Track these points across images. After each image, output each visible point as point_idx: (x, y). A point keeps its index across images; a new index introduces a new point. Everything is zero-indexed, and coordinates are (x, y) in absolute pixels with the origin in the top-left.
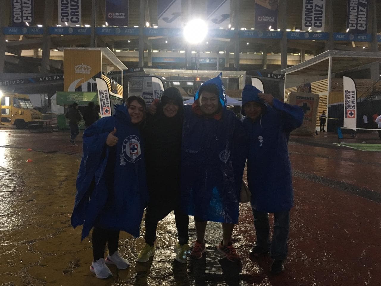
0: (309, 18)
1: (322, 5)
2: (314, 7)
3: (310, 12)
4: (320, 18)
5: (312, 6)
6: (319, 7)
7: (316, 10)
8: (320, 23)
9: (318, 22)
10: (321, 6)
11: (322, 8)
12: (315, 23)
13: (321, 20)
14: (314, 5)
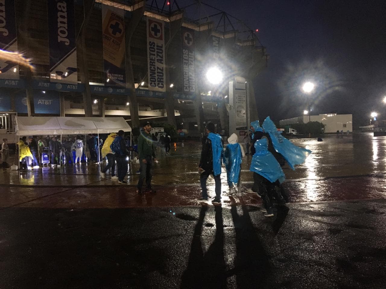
0: (153, 78)
3: (153, 73)
4: (161, 80)
5: (154, 68)
6: (160, 69)
7: (158, 72)
8: (162, 84)
9: (160, 83)
10: (162, 69)
12: (158, 84)
13: (163, 82)
14: (156, 67)
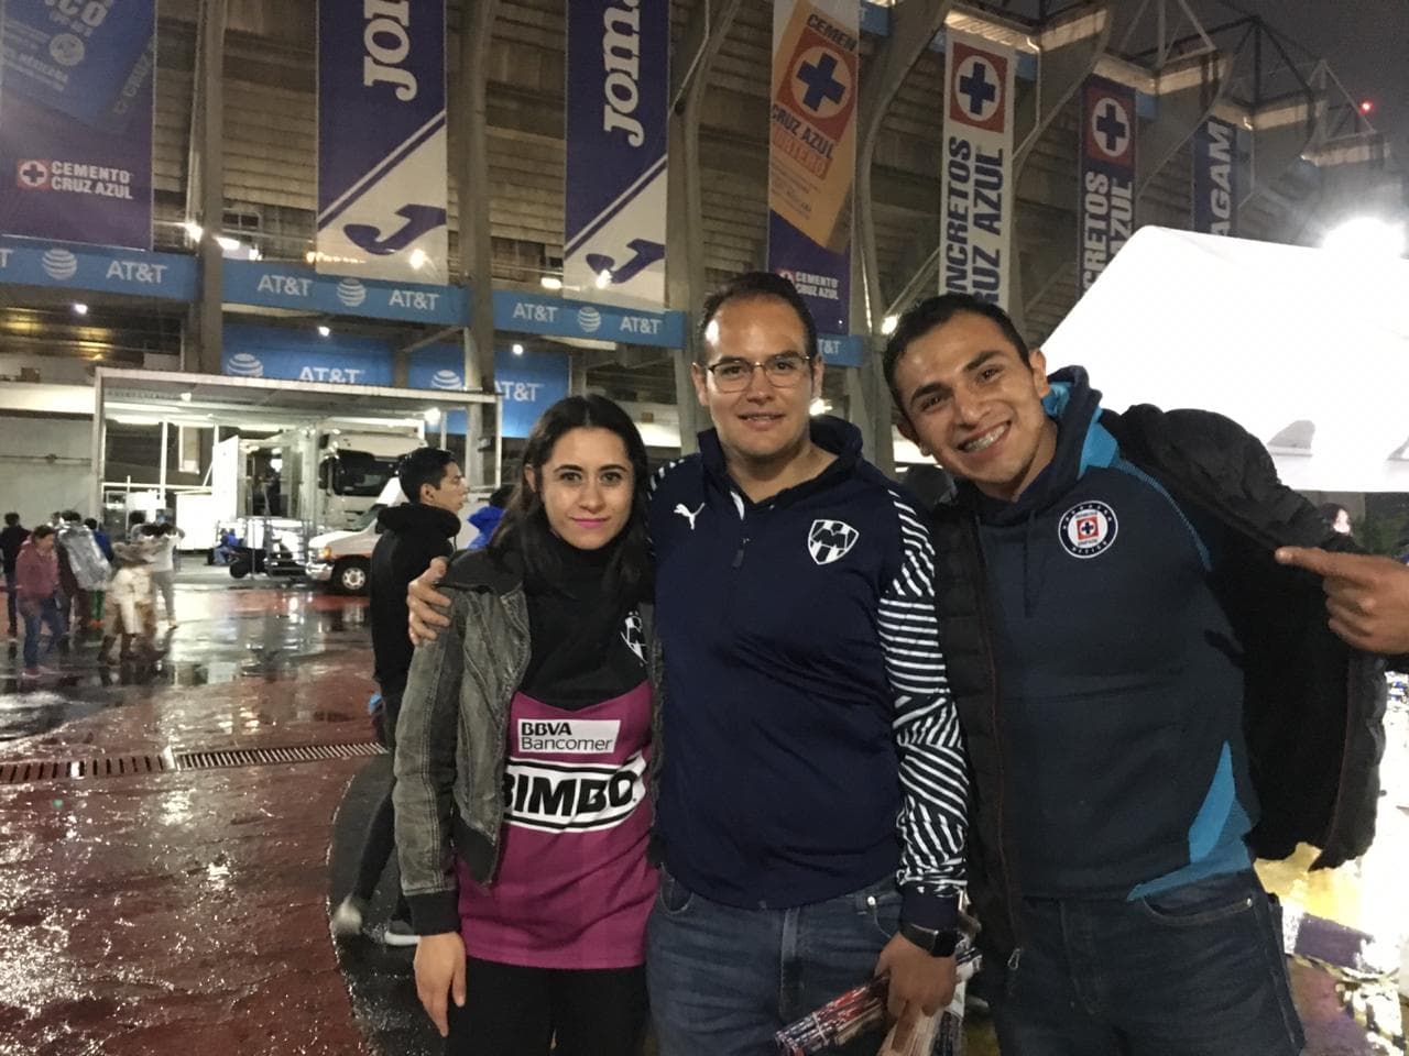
1: (998, 252)
2: (970, 256)
3: (958, 275)
5: (963, 251)
6: (985, 257)
7: (976, 270)
10: (993, 256)
11: (995, 262)
14: (969, 249)
